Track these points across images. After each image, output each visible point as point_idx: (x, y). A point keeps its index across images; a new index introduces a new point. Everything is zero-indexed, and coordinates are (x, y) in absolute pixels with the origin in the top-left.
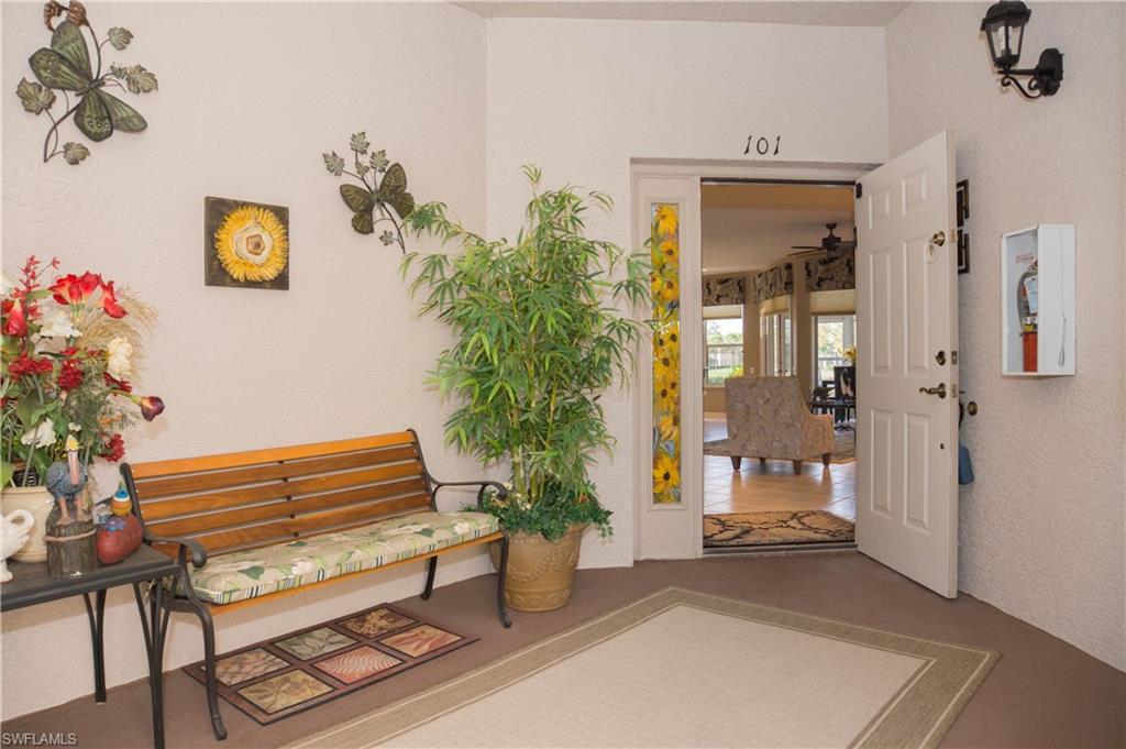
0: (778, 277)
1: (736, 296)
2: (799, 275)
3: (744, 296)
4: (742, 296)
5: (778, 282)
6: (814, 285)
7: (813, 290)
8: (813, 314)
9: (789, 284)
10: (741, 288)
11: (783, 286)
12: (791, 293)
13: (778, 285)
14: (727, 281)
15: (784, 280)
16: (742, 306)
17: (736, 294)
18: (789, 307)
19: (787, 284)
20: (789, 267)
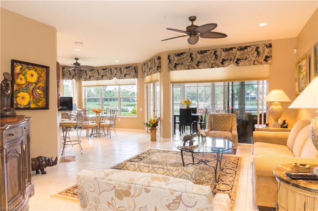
0: (154, 64)
1: (133, 74)
2: (165, 62)
3: (137, 75)
4: (136, 75)
5: (153, 66)
6: (172, 67)
7: (172, 70)
8: (171, 82)
9: (159, 67)
10: (135, 70)
11: (156, 67)
12: (160, 72)
13: (154, 69)
14: (129, 67)
15: (156, 65)
16: (136, 79)
17: (133, 73)
18: (159, 79)
19: (158, 67)
20: (159, 58)
